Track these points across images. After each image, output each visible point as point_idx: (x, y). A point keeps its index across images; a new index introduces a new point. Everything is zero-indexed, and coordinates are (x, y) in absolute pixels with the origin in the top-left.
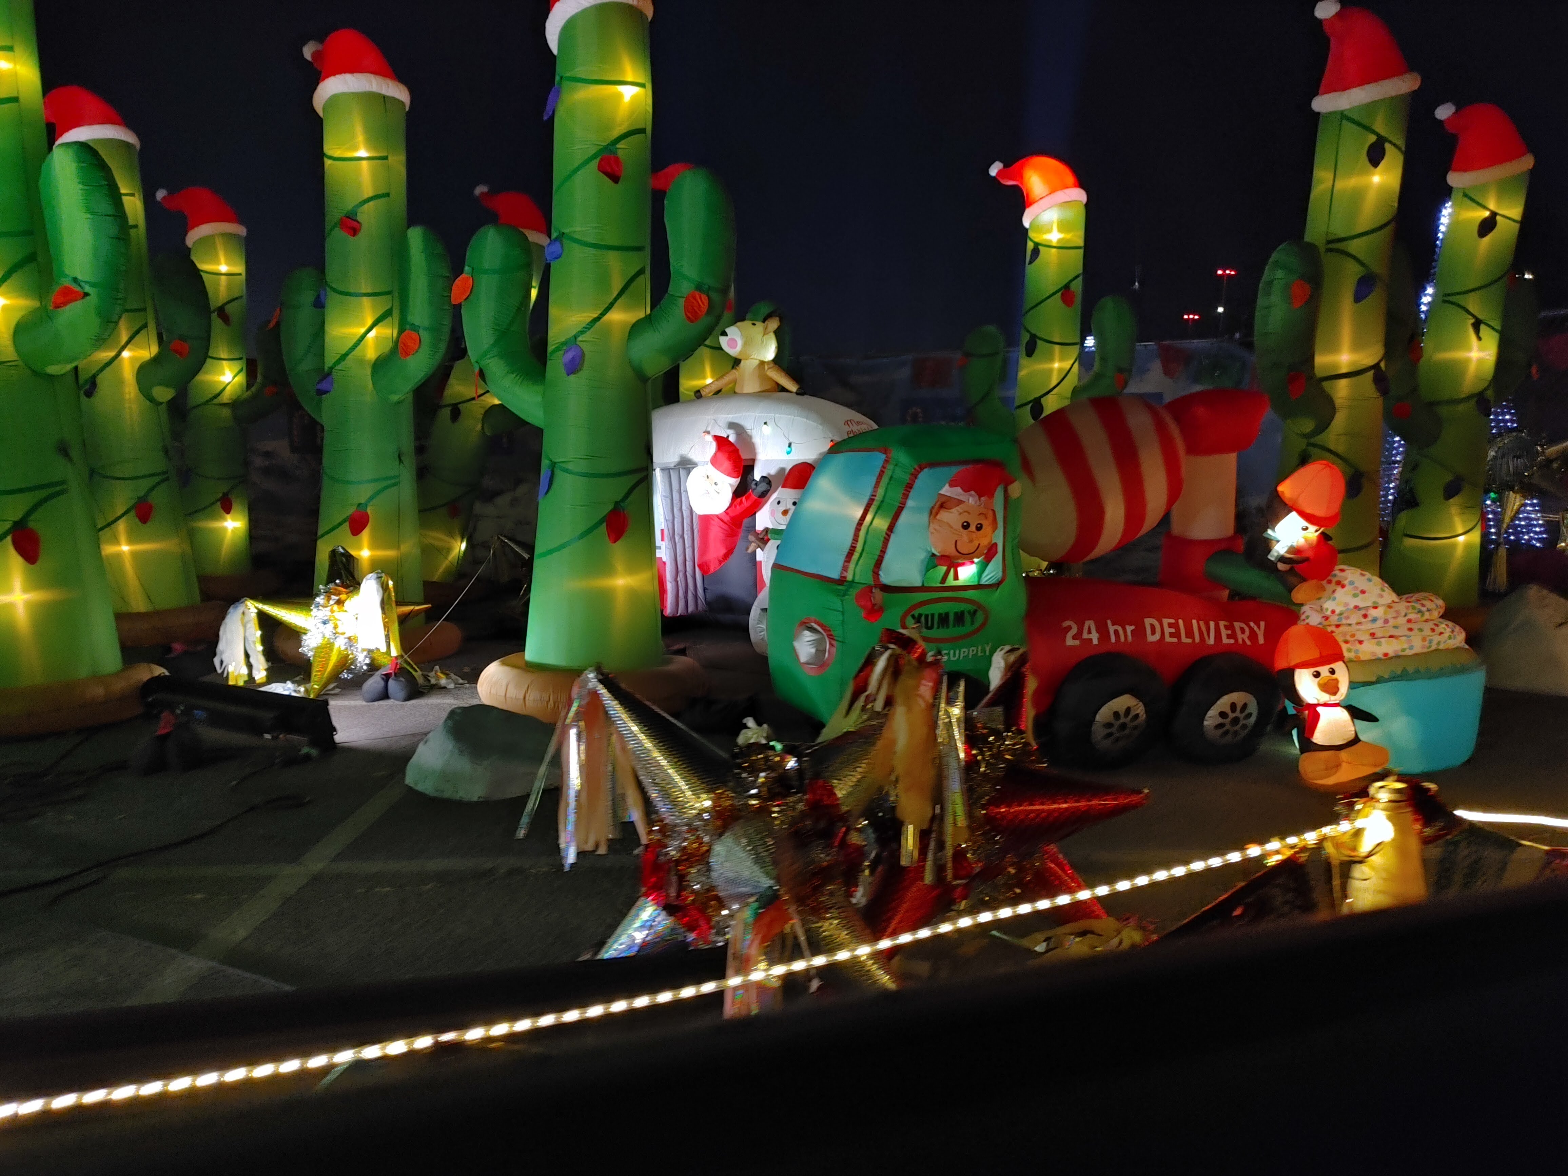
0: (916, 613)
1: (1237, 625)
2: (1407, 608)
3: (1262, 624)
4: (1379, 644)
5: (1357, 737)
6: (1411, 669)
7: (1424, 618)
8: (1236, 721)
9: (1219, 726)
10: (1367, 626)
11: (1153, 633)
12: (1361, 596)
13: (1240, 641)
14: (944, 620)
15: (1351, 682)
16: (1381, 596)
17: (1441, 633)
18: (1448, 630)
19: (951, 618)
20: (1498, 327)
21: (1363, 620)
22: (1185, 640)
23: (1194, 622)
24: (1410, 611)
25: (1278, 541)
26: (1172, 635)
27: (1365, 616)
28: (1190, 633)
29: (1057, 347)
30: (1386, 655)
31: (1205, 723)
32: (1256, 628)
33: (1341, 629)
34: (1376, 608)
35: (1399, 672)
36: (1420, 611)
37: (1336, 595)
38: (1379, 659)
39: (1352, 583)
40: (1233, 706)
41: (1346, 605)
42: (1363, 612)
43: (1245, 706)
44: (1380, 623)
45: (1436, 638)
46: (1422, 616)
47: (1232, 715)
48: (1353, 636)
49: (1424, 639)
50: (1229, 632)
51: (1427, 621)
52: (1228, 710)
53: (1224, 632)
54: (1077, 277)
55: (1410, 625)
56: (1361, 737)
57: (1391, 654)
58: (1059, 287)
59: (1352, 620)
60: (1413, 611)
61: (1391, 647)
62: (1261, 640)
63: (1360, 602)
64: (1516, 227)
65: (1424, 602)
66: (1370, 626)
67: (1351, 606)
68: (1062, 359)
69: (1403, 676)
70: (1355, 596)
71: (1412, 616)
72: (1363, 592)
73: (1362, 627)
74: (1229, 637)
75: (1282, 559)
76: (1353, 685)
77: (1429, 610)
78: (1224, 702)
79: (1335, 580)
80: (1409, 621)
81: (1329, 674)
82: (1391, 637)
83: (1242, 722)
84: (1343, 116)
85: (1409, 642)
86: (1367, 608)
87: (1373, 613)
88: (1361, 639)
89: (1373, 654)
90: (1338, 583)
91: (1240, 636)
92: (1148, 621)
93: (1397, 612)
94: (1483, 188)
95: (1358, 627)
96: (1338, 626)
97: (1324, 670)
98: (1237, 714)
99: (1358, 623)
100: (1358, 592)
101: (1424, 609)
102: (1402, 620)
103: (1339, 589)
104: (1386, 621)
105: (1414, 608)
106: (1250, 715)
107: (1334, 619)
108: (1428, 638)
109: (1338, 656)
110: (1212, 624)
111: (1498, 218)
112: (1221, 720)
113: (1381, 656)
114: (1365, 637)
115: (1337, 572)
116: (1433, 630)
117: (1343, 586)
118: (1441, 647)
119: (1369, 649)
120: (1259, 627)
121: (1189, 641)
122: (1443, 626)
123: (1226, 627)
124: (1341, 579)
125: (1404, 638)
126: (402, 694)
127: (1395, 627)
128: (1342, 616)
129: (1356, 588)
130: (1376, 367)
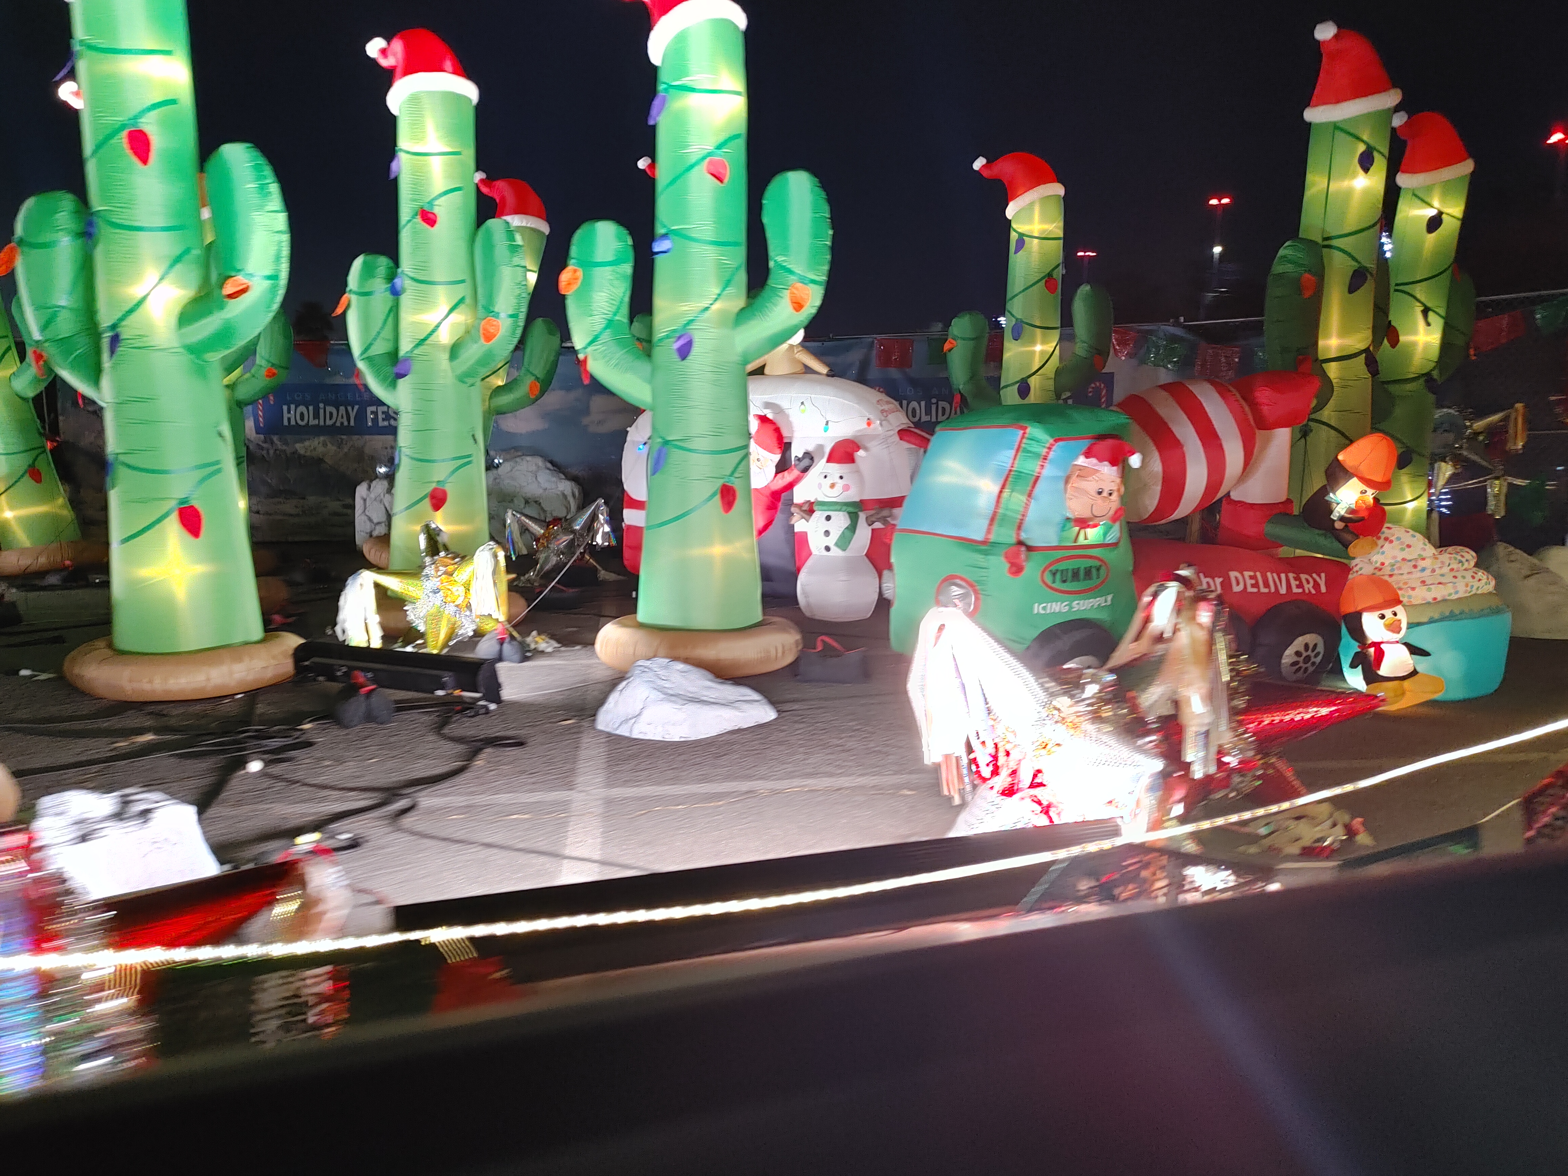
0: (1053, 568)
1: (1303, 577)
2: (1450, 558)
3: (1323, 575)
4: (1429, 590)
5: (1415, 669)
6: (1457, 612)
7: (1464, 567)
8: (1307, 659)
9: (1294, 664)
10: (1417, 574)
11: (1238, 584)
12: (1407, 550)
13: (1307, 591)
14: (1075, 575)
15: (1408, 623)
16: (1424, 550)
17: (1480, 580)
18: (1485, 577)
19: (1082, 573)
20: (1443, 313)
21: (1413, 570)
22: (1264, 590)
23: (1269, 574)
24: (1453, 561)
25: (1338, 504)
26: (1253, 586)
27: (1415, 566)
28: (1267, 585)
29: (1038, 331)
30: (1435, 599)
31: (1283, 661)
32: (1318, 579)
33: (1394, 578)
34: (1424, 559)
35: (1447, 614)
36: (1460, 562)
37: (1384, 549)
38: (1429, 603)
39: (1398, 539)
40: (1306, 646)
41: (1394, 557)
42: (1413, 563)
43: (1315, 646)
44: (1428, 572)
45: (1476, 584)
46: (1463, 565)
47: (1305, 654)
48: (1405, 583)
49: (1467, 585)
50: (1297, 583)
51: (1466, 570)
52: (1302, 649)
53: (1294, 583)
54: (1058, 265)
55: (1454, 574)
56: (1418, 669)
57: (1439, 599)
58: (1043, 275)
59: (1405, 570)
60: (1454, 561)
61: (1439, 593)
62: (1323, 589)
63: (1409, 554)
64: (1458, 224)
65: (1463, 554)
66: (1419, 575)
67: (1399, 559)
68: (1043, 342)
69: (1452, 617)
70: (1402, 549)
71: (1455, 566)
72: (1409, 546)
73: (1413, 576)
74: (1298, 587)
75: (1342, 519)
76: (1410, 626)
77: (1467, 560)
78: (1298, 643)
79: (1383, 536)
80: (1452, 570)
81: (1393, 616)
82: (1440, 583)
83: (1313, 660)
84: (1336, 127)
85: (1454, 587)
86: (1416, 560)
87: (1422, 564)
88: (1413, 586)
89: (1424, 599)
90: (1386, 539)
91: (1306, 586)
92: (1233, 574)
93: (1443, 563)
94: (1429, 189)
95: (1409, 576)
96: (1391, 576)
97: (1388, 613)
98: (1309, 653)
99: (1409, 573)
100: (1404, 546)
101: (1464, 560)
102: (1446, 570)
103: (1387, 544)
104: (1433, 571)
105: (1456, 559)
106: (1318, 654)
107: (1387, 570)
108: (1470, 584)
109: (1399, 602)
110: (1283, 576)
111: (1444, 216)
112: (1296, 659)
113: (1431, 600)
114: (1417, 584)
115: (1384, 529)
116: (1473, 577)
117: (1391, 542)
118: (1479, 592)
119: (1421, 595)
120: (1320, 578)
121: (1266, 590)
122: (1480, 573)
123: (1296, 579)
124: (1389, 536)
125: (1451, 584)
126: (517, 657)
127: (1442, 575)
128: (1395, 567)
129: (1402, 543)
130: (1366, 351)
